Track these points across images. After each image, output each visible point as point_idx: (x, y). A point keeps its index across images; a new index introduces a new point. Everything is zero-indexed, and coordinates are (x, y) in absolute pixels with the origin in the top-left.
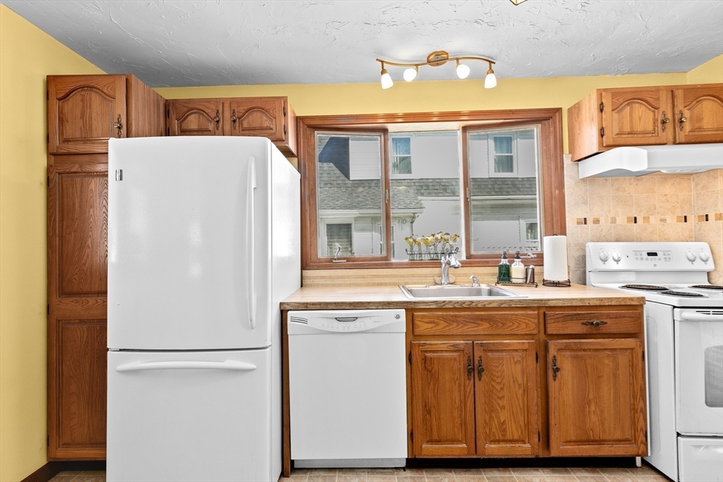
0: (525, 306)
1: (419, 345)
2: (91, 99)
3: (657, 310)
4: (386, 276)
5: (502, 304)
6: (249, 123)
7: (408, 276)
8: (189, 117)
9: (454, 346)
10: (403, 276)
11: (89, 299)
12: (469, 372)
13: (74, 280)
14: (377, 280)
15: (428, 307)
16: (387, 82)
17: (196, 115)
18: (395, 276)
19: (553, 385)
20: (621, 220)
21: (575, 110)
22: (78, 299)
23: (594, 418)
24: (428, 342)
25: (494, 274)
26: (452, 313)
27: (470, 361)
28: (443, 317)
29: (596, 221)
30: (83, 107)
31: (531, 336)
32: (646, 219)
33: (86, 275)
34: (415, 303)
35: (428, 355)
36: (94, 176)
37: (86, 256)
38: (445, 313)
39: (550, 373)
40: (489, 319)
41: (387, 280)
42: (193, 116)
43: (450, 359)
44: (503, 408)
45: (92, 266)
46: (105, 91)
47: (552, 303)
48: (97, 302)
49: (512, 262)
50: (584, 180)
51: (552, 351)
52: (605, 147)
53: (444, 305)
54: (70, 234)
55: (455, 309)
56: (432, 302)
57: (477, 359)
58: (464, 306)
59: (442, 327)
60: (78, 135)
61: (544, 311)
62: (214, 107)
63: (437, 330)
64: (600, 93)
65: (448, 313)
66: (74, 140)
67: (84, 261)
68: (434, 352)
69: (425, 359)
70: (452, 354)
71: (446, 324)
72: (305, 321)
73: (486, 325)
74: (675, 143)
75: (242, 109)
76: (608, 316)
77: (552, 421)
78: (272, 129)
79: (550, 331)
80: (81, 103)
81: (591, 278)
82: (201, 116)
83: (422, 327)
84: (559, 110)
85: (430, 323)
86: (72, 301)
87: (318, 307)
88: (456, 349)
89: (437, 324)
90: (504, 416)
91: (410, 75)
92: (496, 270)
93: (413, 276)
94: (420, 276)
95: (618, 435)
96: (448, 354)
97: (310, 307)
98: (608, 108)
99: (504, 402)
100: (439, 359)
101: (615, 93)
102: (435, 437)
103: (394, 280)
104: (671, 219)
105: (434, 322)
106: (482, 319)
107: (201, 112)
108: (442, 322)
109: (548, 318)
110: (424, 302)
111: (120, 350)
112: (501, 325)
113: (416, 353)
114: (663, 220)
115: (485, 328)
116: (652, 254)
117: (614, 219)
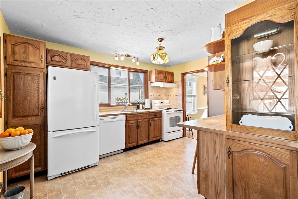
0: (146, 113)
1: (128, 123)
2: (28, 48)
3: (164, 112)
4: (112, 109)
6: (78, 62)
7: (117, 108)
8: (55, 56)
9: (134, 122)
10: (116, 109)
11: (28, 118)
12: (137, 127)
13: (21, 112)
14: (109, 110)
15: (129, 114)
16: (117, 59)
17: (58, 56)
18: (114, 109)
19: (150, 127)
20: (157, 96)
21: (151, 72)
22: (23, 118)
23: (156, 133)
25: (135, 107)
27: (137, 125)
28: (132, 116)
29: (153, 96)
30: (25, 50)
31: (147, 119)
32: (161, 95)
33: (27, 110)
35: (129, 125)
36: (30, 75)
37: (26, 103)
39: (150, 125)
40: (140, 116)
41: (112, 110)
42: (57, 56)
43: (134, 125)
44: (142, 134)
45: (29, 107)
46: (35, 46)
47: (150, 112)
48: (32, 119)
49: (140, 104)
50: (151, 87)
51: (150, 121)
52: (156, 81)
54: (18, 95)
55: (134, 114)
57: (138, 124)
59: (132, 118)
60: (22, 59)
61: (149, 113)
62: (65, 55)
63: (131, 119)
64: (156, 70)
66: (20, 61)
67: (25, 105)
69: (129, 126)
72: (103, 119)
73: (140, 117)
74: (166, 82)
75: (75, 57)
76: (158, 114)
77: (150, 135)
78: (85, 65)
79: (150, 117)
80: (23, 48)
81: (153, 107)
82: (60, 57)
83: (128, 119)
86: (20, 119)
87: (106, 116)
88: (135, 123)
89: (131, 118)
90: (142, 135)
91: (122, 58)
92: (136, 106)
93: (118, 108)
94: (120, 108)
95: (159, 135)
97: (104, 116)
98: (157, 74)
99: (142, 133)
100: (131, 125)
101: (158, 71)
102: (130, 142)
103: (113, 110)
104: (164, 96)
106: (139, 116)
107: (59, 55)
109: (150, 115)
111: (54, 131)
113: (127, 124)
114: (163, 96)
115: (140, 118)
116: (162, 103)
117: (156, 95)
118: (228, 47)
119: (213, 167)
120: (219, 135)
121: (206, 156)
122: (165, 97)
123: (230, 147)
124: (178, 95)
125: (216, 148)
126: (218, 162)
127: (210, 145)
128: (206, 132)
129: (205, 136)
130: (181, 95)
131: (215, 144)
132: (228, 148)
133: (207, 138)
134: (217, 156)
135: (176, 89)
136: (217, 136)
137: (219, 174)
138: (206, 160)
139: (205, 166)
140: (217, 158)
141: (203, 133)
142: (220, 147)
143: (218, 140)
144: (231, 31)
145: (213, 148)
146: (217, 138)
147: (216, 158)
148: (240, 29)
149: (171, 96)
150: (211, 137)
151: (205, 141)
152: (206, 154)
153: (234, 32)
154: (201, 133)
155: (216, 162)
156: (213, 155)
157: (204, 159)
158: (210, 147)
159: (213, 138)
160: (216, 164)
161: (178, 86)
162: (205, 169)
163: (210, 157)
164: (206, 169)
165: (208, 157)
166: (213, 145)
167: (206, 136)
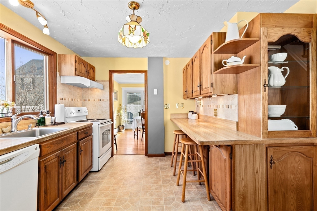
1: (44, 161)
5: (69, 132)
12: (61, 164)
15: (47, 140)
19: (80, 156)
21: (63, 57)
24: (47, 157)
26: (55, 140)
27: (61, 159)
29: (65, 99)
31: (74, 142)
32: (75, 99)
34: (42, 139)
35: (47, 164)
38: (53, 141)
40: (66, 139)
44: (69, 173)
49: (45, 116)
50: (62, 84)
51: (80, 145)
52: (77, 75)
53: (53, 137)
56: (49, 136)
57: (63, 157)
58: (60, 135)
61: (77, 132)
63: (50, 150)
64: (76, 56)
65: (54, 140)
68: (48, 162)
69: (45, 167)
70: (55, 159)
71: (54, 146)
76: (88, 130)
77: (80, 170)
79: (79, 138)
83: (45, 151)
84: (56, 53)
85: (48, 147)
88: (57, 156)
90: (69, 176)
96: (54, 160)
99: (69, 171)
101: (79, 58)
105: (50, 146)
106: (64, 139)
108: (52, 145)
109: (79, 135)
110: (46, 138)
112: (69, 140)
113: (42, 166)
114: (78, 100)
115: (65, 143)
116: (79, 111)
117: (69, 99)
118: (265, 49)
119: (252, 185)
120: (258, 145)
121: (244, 174)
122: (79, 103)
123: (272, 156)
124: (103, 100)
125: (256, 161)
126: (258, 176)
127: (249, 159)
128: (244, 145)
129: (242, 150)
130: (109, 100)
131: (254, 156)
132: (270, 157)
133: (245, 152)
134: (257, 169)
135: (100, 91)
136: (257, 147)
137: (259, 190)
138: (244, 179)
139: (242, 187)
140: (257, 172)
141: (240, 146)
142: (260, 158)
143: (257, 152)
144: (268, 33)
145: (252, 162)
146: (257, 149)
147: (255, 172)
148: (276, 35)
149: (89, 100)
150: (250, 150)
151: (243, 156)
152: (243, 172)
153: (271, 35)
154: (237, 148)
155: (255, 177)
156: (252, 170)
157: (241, 179)
158: (248, 161)
159: (252, 150)
160: (256, 179)
161: (104, 86)
162: (242, 191)
163: (248, 174)
164: (244, 190)
165: (246, 174)
166: (252, 158)
167: (244, 150)
